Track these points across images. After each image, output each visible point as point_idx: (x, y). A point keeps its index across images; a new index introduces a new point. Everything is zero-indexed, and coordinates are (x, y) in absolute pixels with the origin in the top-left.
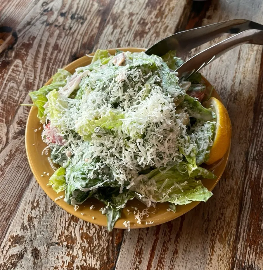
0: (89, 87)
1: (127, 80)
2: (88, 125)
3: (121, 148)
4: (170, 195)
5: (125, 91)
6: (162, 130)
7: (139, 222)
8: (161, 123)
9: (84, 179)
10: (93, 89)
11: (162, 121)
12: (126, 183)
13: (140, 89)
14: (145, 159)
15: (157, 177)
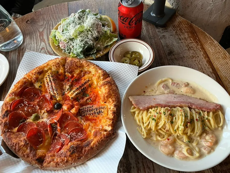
0: (69, 24)
1: (79, 16)
2: (75, 32)
3: (87, 35)
4: (107, 43)
5: (80, 20)
6: (96, 25)
7: (102, 53)
8: (95, 23)
9: (81, 47)
10: (70, 24)
11: (94, 22)
12: (93, 44)
13: (84, 18)
14: (95, 35)
15: (101, 40)
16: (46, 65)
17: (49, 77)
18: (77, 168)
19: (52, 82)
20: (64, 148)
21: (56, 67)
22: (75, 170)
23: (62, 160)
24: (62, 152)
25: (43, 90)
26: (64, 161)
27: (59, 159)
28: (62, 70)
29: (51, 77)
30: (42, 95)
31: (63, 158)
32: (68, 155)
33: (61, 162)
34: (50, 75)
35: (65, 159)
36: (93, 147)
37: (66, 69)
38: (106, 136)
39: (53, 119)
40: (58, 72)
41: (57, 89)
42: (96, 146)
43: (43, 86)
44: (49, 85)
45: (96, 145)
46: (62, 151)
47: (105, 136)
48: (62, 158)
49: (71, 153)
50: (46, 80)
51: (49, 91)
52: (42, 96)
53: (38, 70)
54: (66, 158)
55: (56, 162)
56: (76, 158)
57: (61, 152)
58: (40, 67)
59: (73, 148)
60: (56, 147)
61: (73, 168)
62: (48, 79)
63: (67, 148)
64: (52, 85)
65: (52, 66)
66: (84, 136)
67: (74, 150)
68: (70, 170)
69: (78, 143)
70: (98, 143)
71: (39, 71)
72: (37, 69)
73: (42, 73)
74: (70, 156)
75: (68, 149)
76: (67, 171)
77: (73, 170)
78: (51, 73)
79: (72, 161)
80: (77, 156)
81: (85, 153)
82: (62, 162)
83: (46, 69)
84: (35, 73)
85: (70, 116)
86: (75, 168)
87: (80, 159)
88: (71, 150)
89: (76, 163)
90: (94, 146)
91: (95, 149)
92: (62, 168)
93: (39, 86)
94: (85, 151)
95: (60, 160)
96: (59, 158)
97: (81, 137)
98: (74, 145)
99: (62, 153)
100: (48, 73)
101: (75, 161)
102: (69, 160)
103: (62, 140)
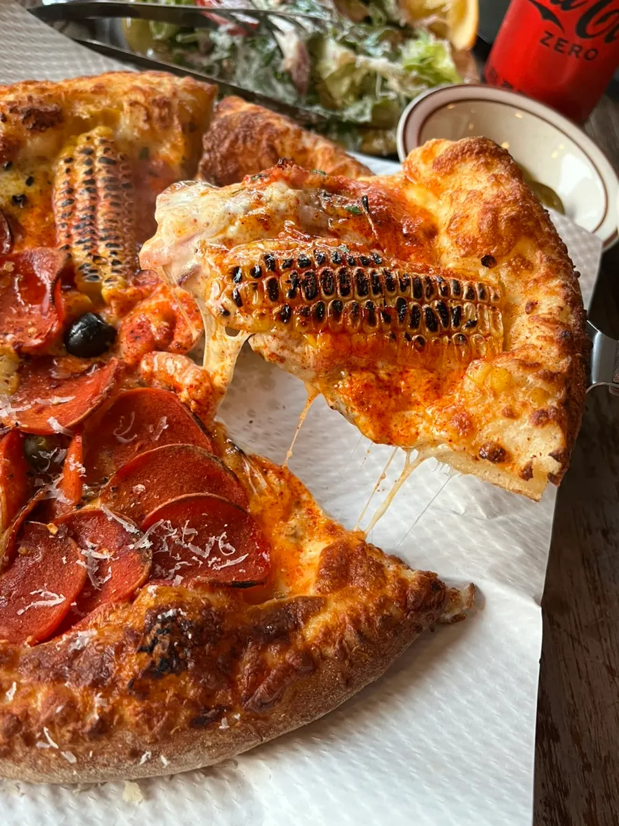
16: (88, 86)
17: (90, 163)
18: (163, 794)
19: (102, 194)
20: (99, 620)
21: (149, 118)
22: (144, 807)
23: (71, 704)
24: (77, 645)
25: (31, 221)
26: (79, 717)
27: (40, 696)
28: (174, 147)
29: (98, 165)
30: (15, 252)
31: (77, 693)
32: (127, 674)
33: (50, 723)
34: (99, 153)
35: (88, 707)
36: (316, 655)
37: (206, 156)
38: (417, 595)
39: (40, 411)
40: (146, 154)
41: (117, 238)
42: (343, 652)
43: (37, 200)
44: (74, 208)
45: (342, 648)
46: (84, 637)
47: (411, 599)
48: (68, 690)
49: (153, 663)
50: (68, 171)
51: (69, 236)
52: (10, 260)
53: (30, 98)
54: (106, 695)
55: (16, 711)
56: (176, 715)
57: (70, 641)
58: (49, 86)
59: (173, 627)
60: (37, 597)
61: (131, 792)
62: (81, 170)
63: (130, 624)
64: (93, 208)
65: (126, 106)
66: (246, 560)
67: (181, 645)
68: (102, 795)
69: (209, 606)
70: (359, 633)
71: (37, 106)
72: (25, 89)
73: (52, 124)
74: (139, 688)
75: (130, 632)
76: (83, 804)
77: (129, 806)
78: (110, 144)
79: (142, 734)
80: (193, 704)
81: (254, 685)
82: (65, 721)
83: (83, 111)
84: (11, 111)
85: (164, 419)
86: (148, 796)
87: (207, 727)
88: (155, 642)
89: (169, 757)
90: (330, 651)
91: (328, 670)
92: (50, 771)
93: (12, 194)
94: (260, 670)
95: (49, 704)
96: (44, 689)
97: (229, 563)
98: (180, 605)
99: (77, 653)
100: (88, 138)
101: (164, 738)
102: (121, 721)
103: (91, 552)
